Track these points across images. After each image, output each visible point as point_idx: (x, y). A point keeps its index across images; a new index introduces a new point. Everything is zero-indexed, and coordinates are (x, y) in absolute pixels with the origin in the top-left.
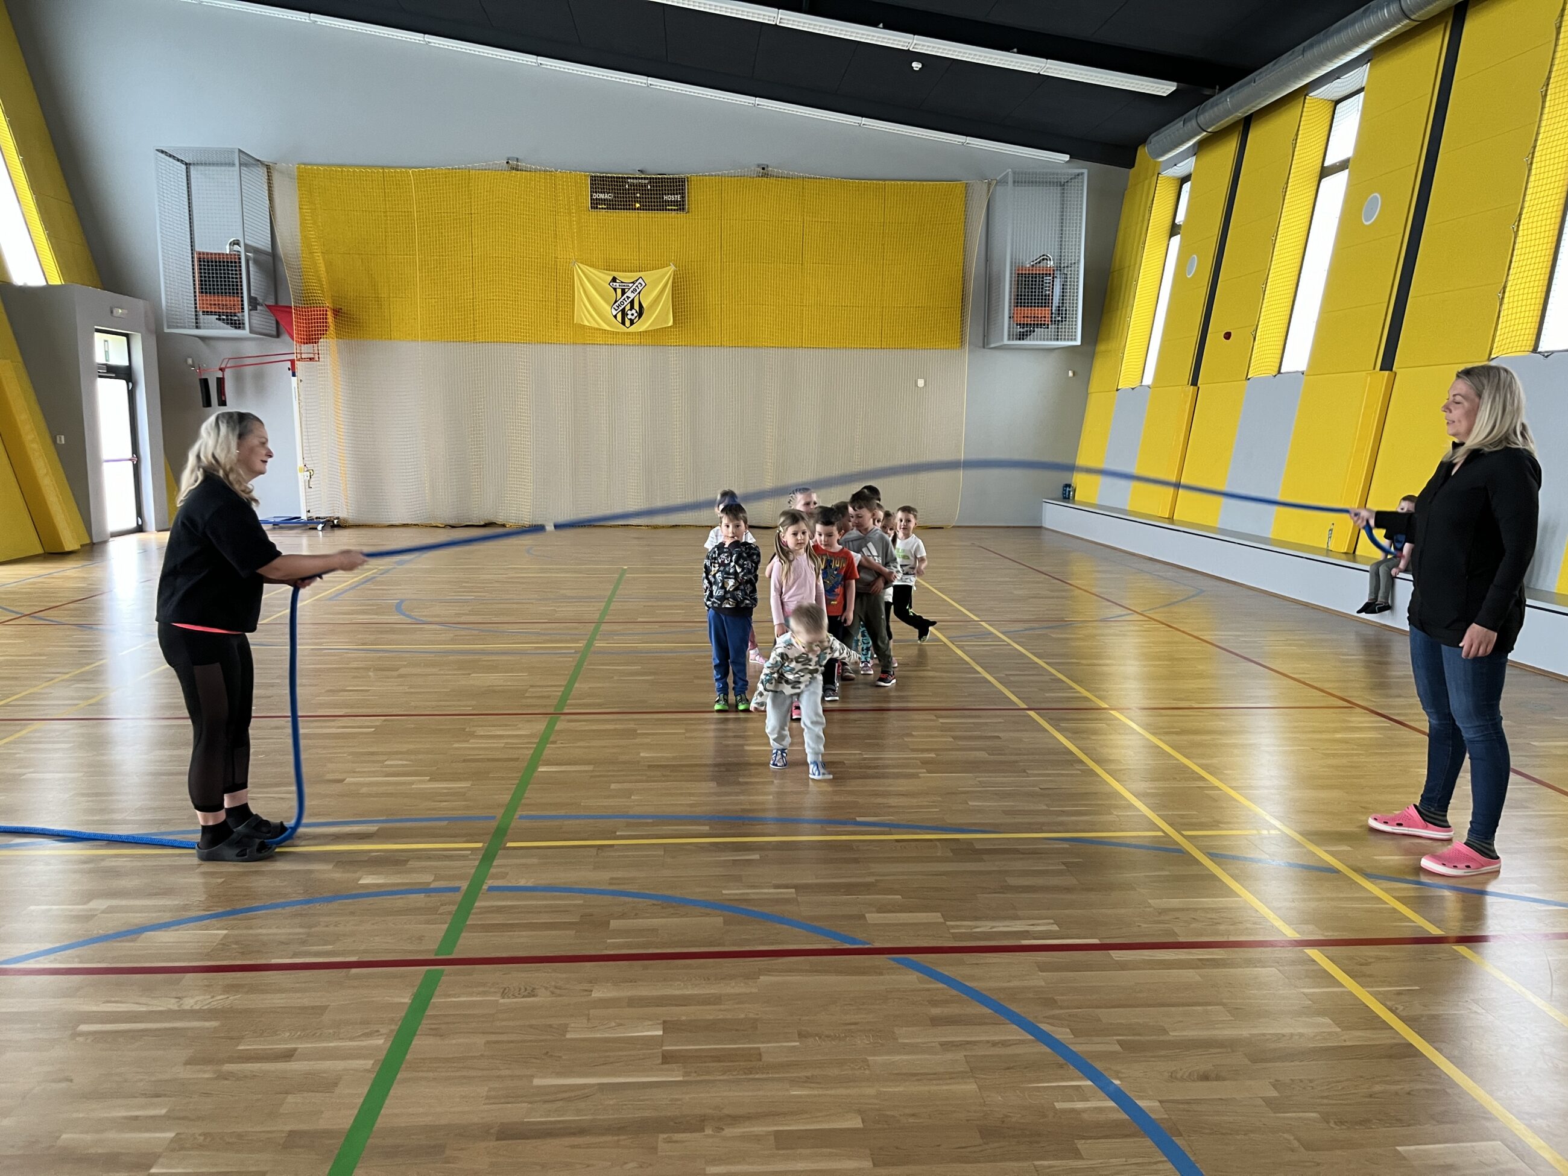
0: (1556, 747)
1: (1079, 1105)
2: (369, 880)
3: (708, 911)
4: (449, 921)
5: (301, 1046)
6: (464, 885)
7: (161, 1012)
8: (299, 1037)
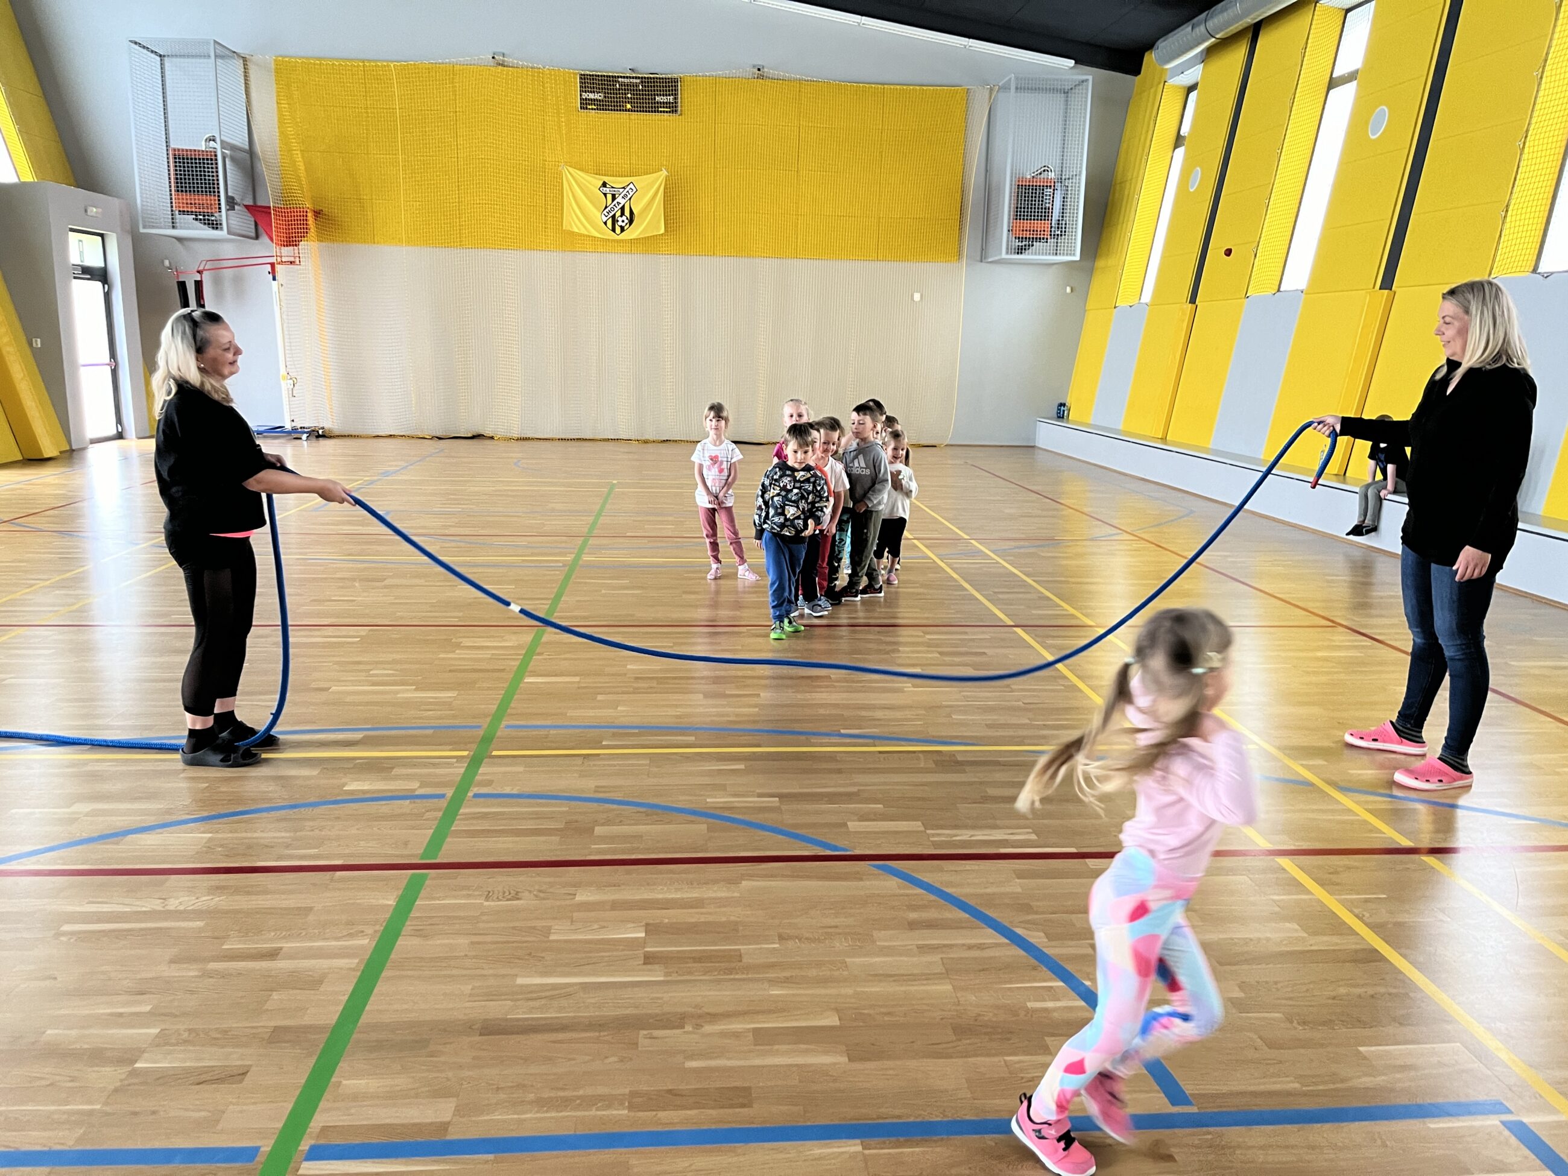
0: (1535, 667)
1: (1050, 1005)
2: (355, 785)
3: (693, 818)
4: (434, 827)
5: (287, 945)
6: (449, 792)
7: (145, 913)
8: (284, 937)
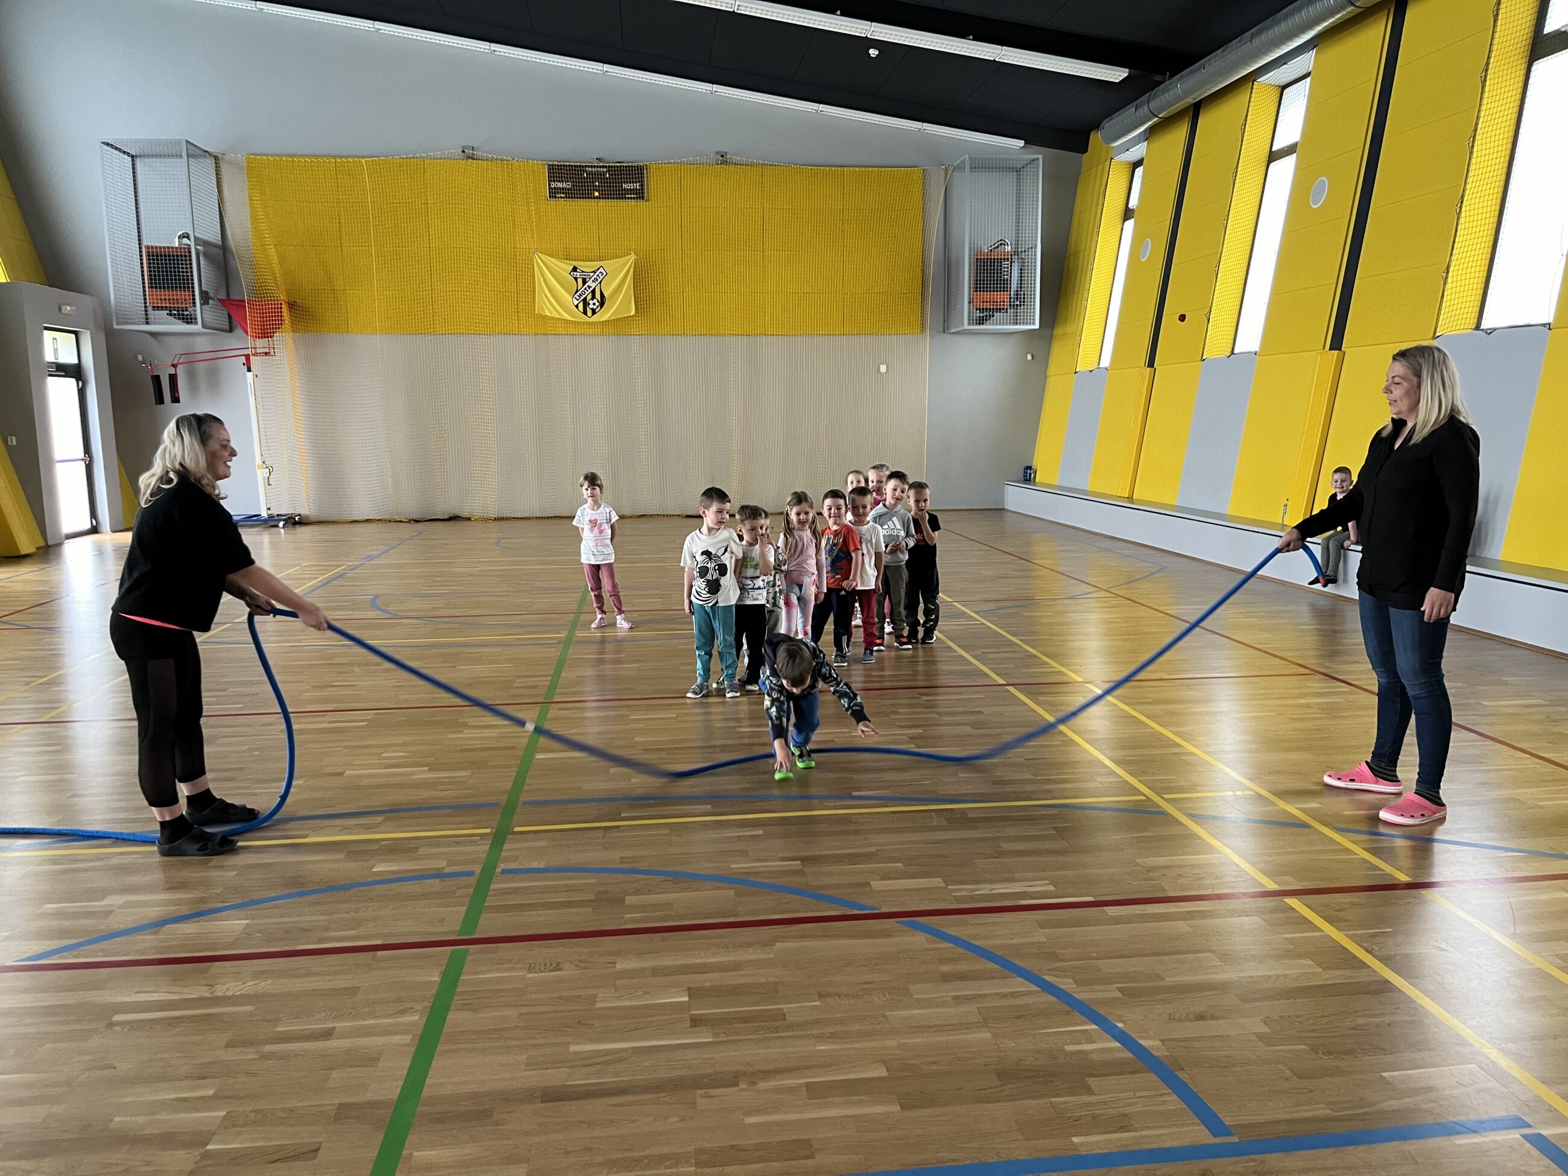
0: (1506, 706)
1: (1087, 1047)
2: (382, 867)
3: (719, 884)
4: (467, 904)
5: (338, 1025)
6: (478, 869)
7: (194, 1000)
8: (335, 1018)
